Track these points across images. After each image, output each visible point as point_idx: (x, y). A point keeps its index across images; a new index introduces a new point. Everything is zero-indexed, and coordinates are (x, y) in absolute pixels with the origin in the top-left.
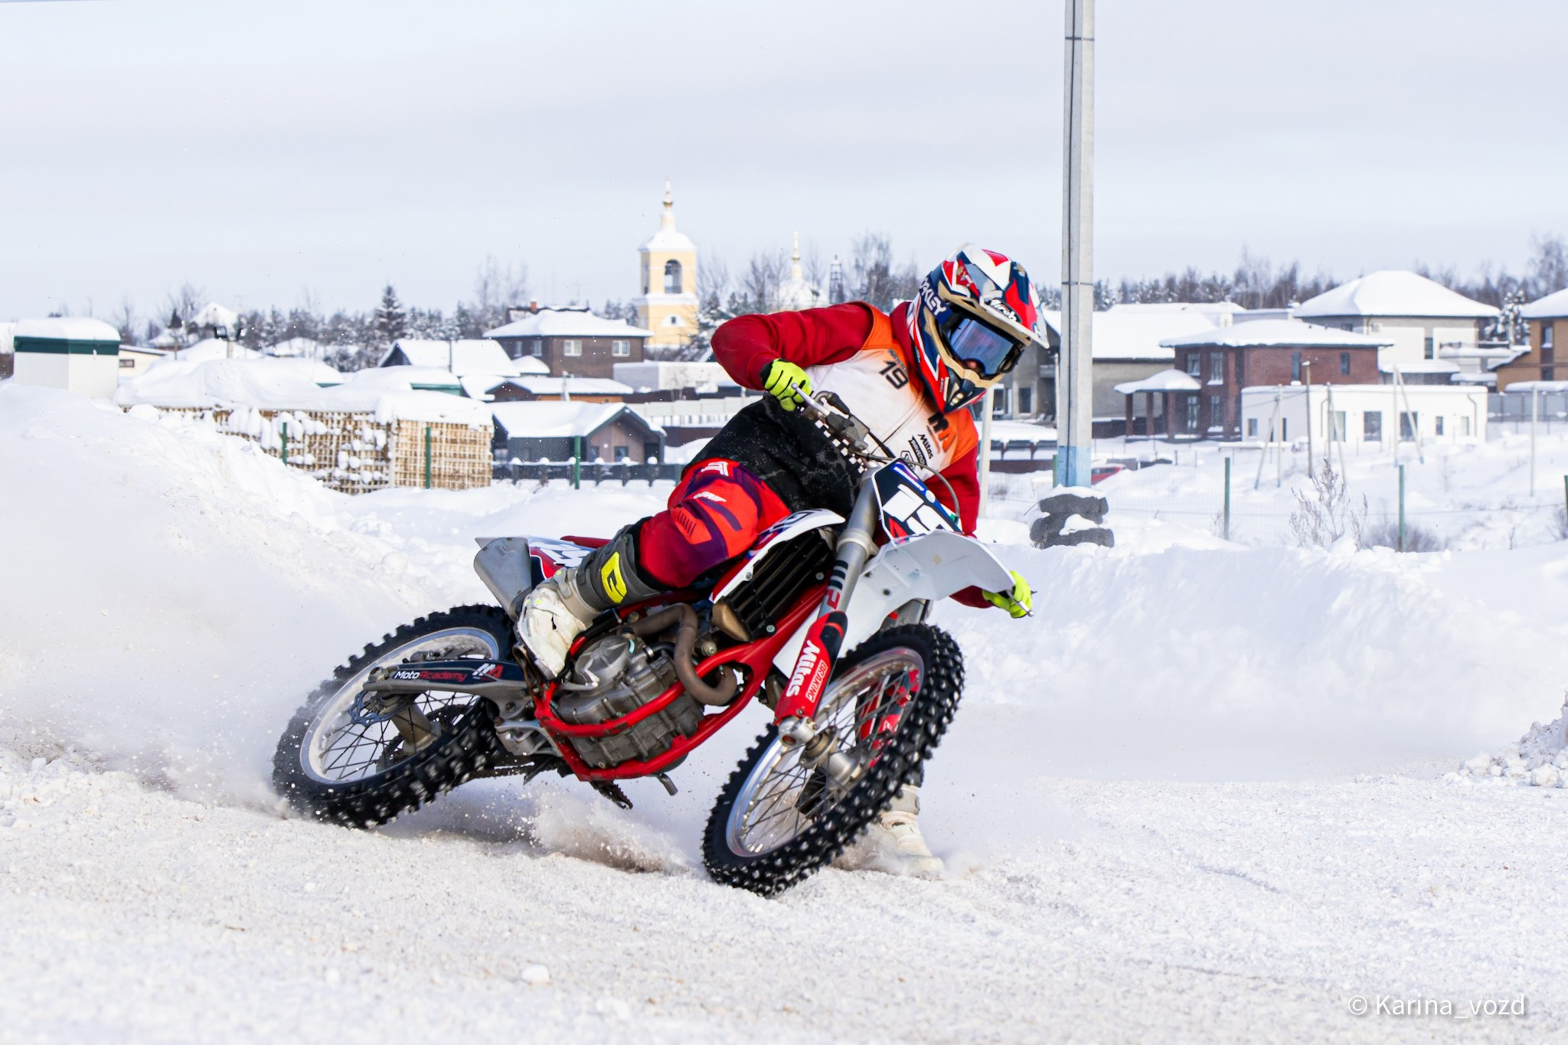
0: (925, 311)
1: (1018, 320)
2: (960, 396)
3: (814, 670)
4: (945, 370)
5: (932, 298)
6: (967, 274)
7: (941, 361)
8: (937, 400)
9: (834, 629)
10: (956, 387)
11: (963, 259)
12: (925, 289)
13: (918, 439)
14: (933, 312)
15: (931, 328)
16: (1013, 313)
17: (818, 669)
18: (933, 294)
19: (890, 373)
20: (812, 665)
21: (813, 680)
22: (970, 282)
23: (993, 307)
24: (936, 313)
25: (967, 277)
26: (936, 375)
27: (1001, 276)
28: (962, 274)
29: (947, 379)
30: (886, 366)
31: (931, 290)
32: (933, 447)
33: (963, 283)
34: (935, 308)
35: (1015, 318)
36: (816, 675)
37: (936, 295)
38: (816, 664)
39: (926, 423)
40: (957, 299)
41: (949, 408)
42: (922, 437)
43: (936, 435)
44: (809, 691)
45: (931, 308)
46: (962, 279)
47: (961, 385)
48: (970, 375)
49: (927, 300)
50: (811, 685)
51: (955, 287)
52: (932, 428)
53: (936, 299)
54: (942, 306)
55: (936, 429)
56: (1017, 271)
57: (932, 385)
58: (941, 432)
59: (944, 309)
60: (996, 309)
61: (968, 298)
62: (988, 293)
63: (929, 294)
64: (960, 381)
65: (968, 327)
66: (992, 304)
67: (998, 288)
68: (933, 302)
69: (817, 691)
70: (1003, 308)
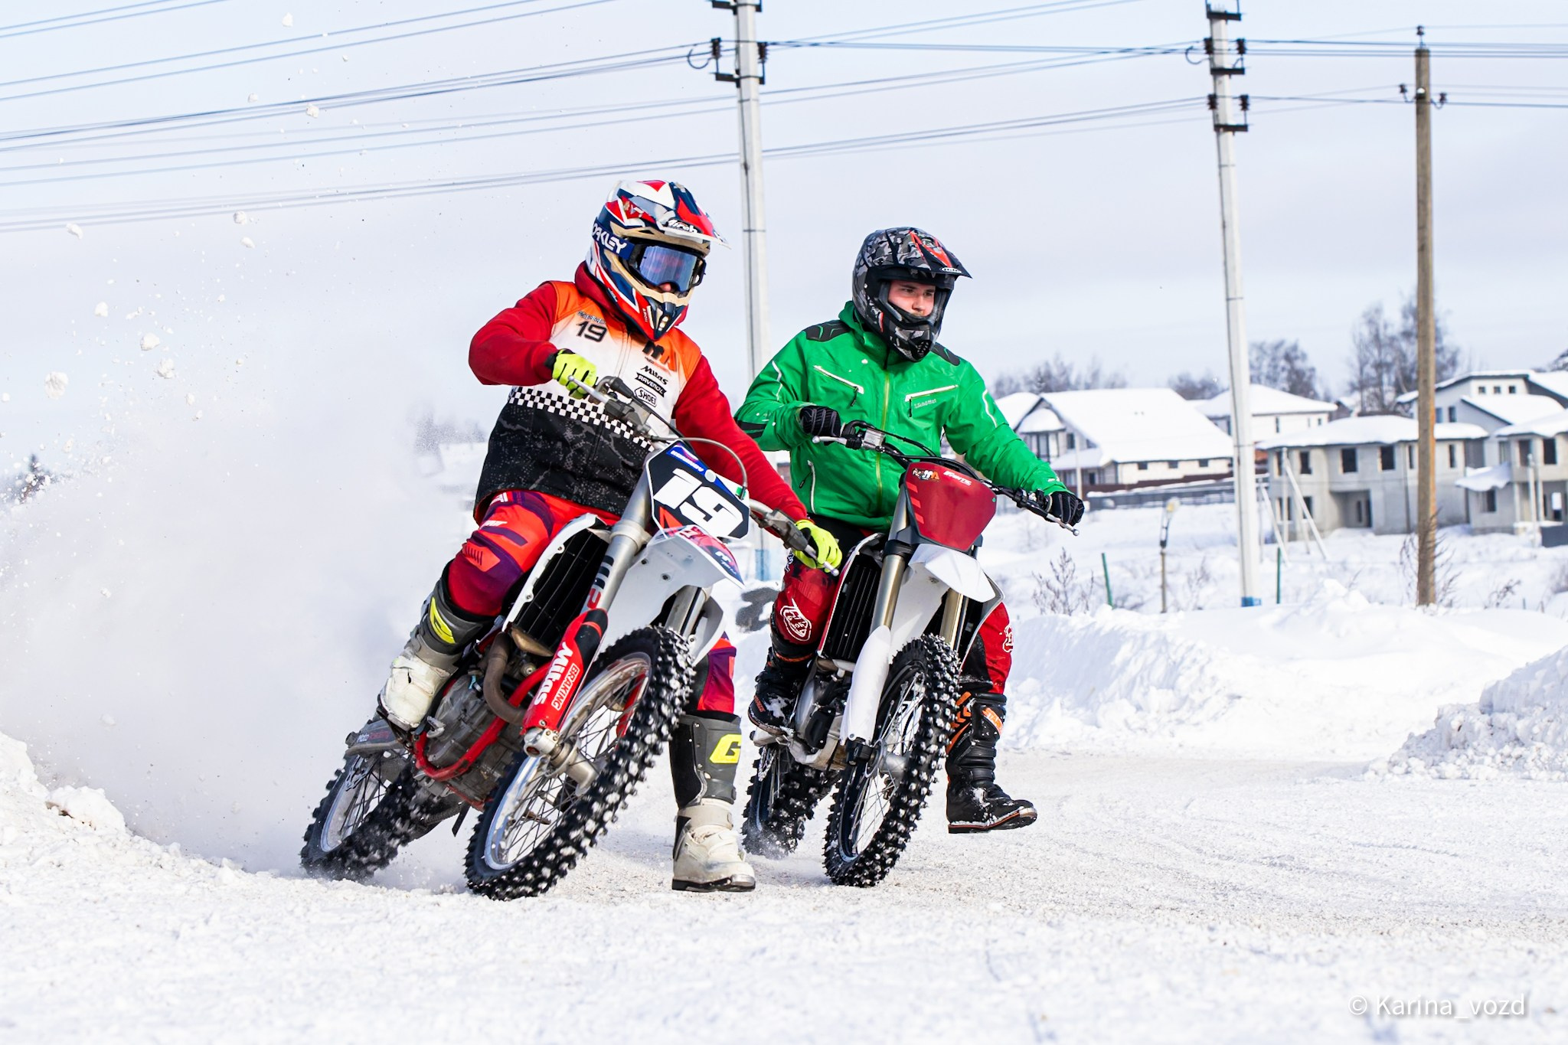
0: (606, 253)
1: (699, 232)
2: (666, 319)
3: (563, 675)
4: (644, 301)
5: (609, 239)
6: (635, 206)
7: (638, 294)
8: (646, 332)
9: (592, 629)
10: (660, 313)
11: (624, 195)
12: (598, 234)
13: (643, 372)
14: (614, 251)
15: (617, 266)
16: (692, 227)
17: (569, 673)
18: (608, 235)
19: (586, 332)
20: (562, 670)
21: (562, 686)
22: (641, 212)
23: (672, 227)
24: (618, 251)
25: (636, 209)
26: (636, 308)
27: (666, 197)
28: (630, 208)
29: (649, 308)
30: (580, 328)
31: (605, 233)
32: (661, 373)
33: (635, 215)
34: (616, 247)
35: (696, 231)
36: (565, 680)
37: (612, 235)
38: (567, 668)
39: (643, 355)
40: (634, 233)
41: (658, 335)
42: (646, 369)
43: (658, 361)
44: (555, 699)
45: (612, 249)
46: (632, 212)
47: (663, 309)
48: (668, 298)
49: (605, 243)
50: (558, 692)
51: (627, 222)
52: (650, 357)
53: (613, 238)
54: (621, 243)
55: (655, 356)
56: (679, 189)
57: (636, 317)
58: (660, 357)
59: (625, 245)
60: (676, 228)
61: (644, 228)
62: (661, 217)
63: (605, 237)
64: (662, 306)
65: (653, 254)
66: (670, 224)
67: (669, 209)
68: (611, 242)
69: (565, 697)
70: (681, 225)
